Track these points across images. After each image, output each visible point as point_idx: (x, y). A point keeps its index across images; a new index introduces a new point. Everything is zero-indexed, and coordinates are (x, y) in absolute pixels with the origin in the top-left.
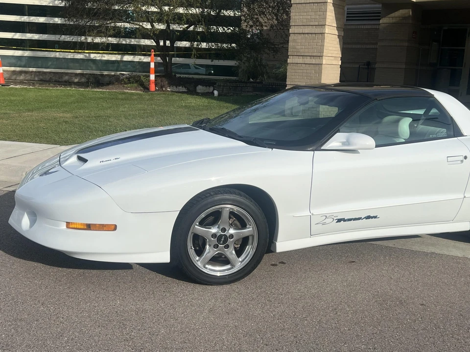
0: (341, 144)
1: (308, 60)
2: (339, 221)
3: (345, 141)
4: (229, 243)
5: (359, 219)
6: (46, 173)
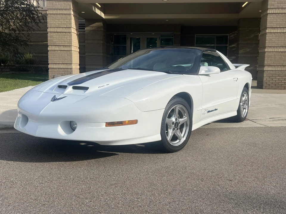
2: (209, 112)
4: (179, 127)
5: (213, 111)
6: (56, 99)
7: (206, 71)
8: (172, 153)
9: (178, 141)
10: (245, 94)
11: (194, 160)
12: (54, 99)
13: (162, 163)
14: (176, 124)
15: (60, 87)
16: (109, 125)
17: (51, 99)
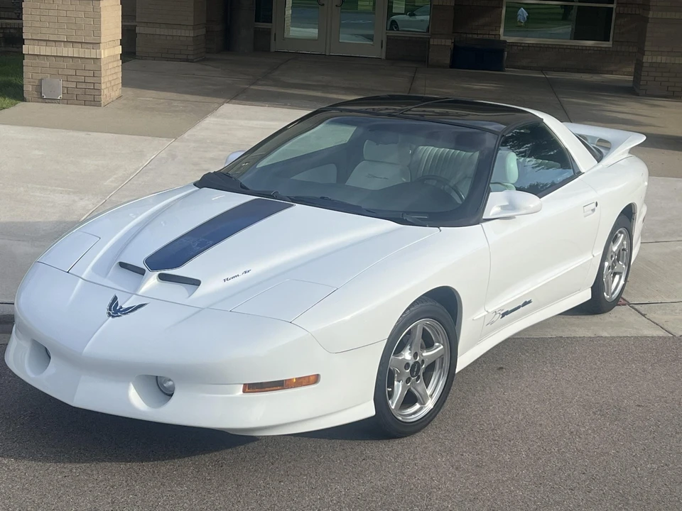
0: (499, 209)
3: (507, 203)
4: (421, 373)
5: (519, 307)
6: (119, 311)
7: (504, 208)
8: (401, 440)
9: (417, 406)
10: (621, 232)
11: (452, 466)
12: (115, 310)
13: (373, 474)
14: (415, 368)
15: (123, 265)
16: (251, 388)
17: (107, 306)
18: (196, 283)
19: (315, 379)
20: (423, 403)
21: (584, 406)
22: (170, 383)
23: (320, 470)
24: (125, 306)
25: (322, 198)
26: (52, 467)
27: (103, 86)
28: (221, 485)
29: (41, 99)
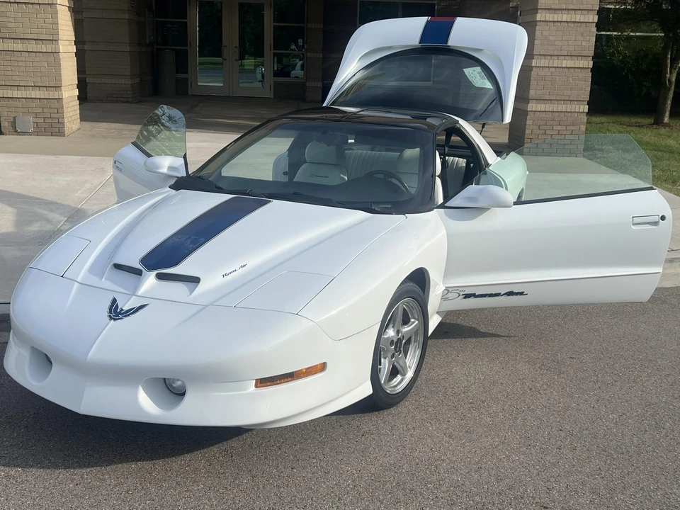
1: (33, 46)
4: (402, 348)
6: (120, 313)
8: (389, 411)
9: (399, 377)
11: (445, 434)
12: (116, 312)
13: (377, 450)
14: (397, 344)
15: (117, 266)
16: (263, 382)
17: (107, 310)
18: (196, 280)
19: (322, 367)
20: (404, 375)
21: (528, 362)
22: (179, 383)
23: (327, 451)
24: (126, 308)
25: (295, 193)
26: (61, 474)
27: (66, 120)
28: (236, 479)
29: (16, 132)
